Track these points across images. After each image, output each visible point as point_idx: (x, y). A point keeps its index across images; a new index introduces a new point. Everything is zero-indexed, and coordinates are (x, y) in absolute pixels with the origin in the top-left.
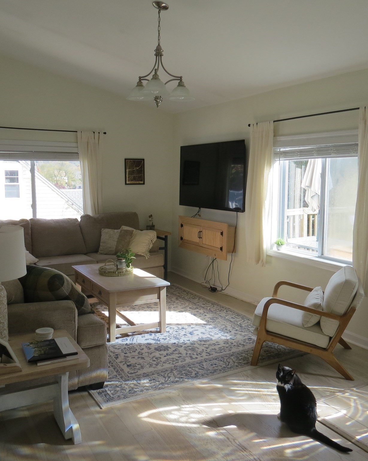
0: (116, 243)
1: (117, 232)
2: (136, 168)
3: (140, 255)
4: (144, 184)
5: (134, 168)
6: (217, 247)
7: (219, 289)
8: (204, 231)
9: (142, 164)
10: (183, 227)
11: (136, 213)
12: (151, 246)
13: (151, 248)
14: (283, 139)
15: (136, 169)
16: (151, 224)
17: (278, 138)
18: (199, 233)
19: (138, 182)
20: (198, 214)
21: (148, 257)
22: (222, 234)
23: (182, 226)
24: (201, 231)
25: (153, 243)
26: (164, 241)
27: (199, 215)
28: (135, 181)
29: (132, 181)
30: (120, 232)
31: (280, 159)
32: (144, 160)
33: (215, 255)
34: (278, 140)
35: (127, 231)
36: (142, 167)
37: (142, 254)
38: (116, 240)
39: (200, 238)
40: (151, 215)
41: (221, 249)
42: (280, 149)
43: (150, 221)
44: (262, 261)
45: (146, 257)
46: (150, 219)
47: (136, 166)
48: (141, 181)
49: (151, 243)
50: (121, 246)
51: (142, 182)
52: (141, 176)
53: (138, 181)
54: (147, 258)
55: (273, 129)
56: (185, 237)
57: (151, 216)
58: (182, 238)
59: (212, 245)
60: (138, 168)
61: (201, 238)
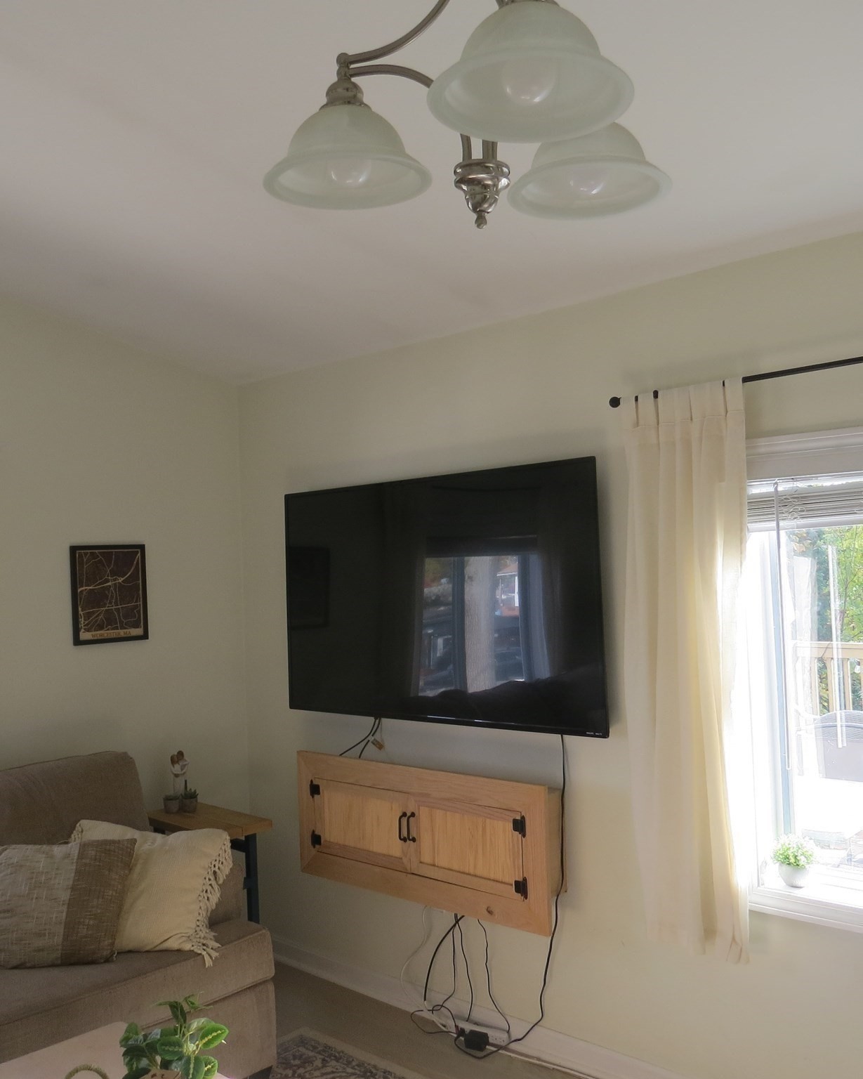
0: (65, 909)
1: (67, 856)
2: (115, 580)
3: (179, 951)
4: (145, 636)
5: (107, 581)
6: (492, 876)
7: (495, 1037)
8: (423, 813)
9: (138, 561)
10: (318, 793)
11: (125, 753)
12: (215, 897)
13: (214, 907)
14: (784, 444)
15: (115, 584)
16: (180, 788)
17: (762, 442)
18: (404, 820)
19: (122, 633)
20: (371, 738)
21: (214, 954)
22: (519, 826)
23: (315, 790)
24: (413, 815)
25: (221, 882)
26: (244, 854)
27: (376, 743)
28: (113, 629)
29: (101, 627)
30: (81, 855)
31: (782, 523)
32: (142, 547)
33: (490, 912)
34: (762, 450)
35: (106, 847)
36: (134, 577)
37: (187, 947)
38: (65, 896)
39: (404, 840)
40: (181, 754)
41: (521, 887)
42: (776, 483)
43: (177, 776)
44: (734, 939)
45: (207, 958)
46: (177, 768)
47: (113, 573)
48: (136, 626)
49: (213, 882)
50: (91, 922)
51: (139, 631)
52: (137, 607)
53: (126, 628)
54: (209, 963)
55: (742, 407)
56: (331, 834)
57: (178, 757)
58: (319, 837)
59: (472, 872)
60: (121, 580)
61: (414, 840)
